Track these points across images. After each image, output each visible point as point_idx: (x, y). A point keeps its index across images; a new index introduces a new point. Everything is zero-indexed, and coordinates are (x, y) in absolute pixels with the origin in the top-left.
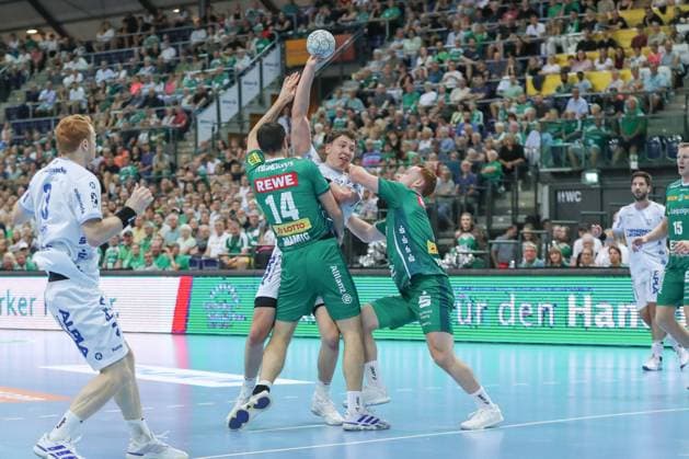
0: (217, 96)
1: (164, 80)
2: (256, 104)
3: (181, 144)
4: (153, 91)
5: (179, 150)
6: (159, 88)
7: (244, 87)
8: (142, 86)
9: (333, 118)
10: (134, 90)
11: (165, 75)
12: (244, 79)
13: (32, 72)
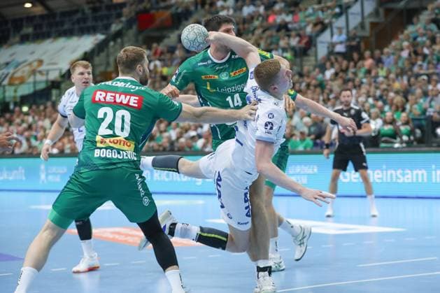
0: (331, 24)
1: (292, 12)
2: (359, 29)
3: (305, 58)
4: (284, 21)
5: (304, 63)
6: (289, 18)
7: (350, 17)
8: (276, 17)
9: (415, 39)
10: (271, 20)
11: (292, 9)
12: (350, 11)
13: (196, 8)
